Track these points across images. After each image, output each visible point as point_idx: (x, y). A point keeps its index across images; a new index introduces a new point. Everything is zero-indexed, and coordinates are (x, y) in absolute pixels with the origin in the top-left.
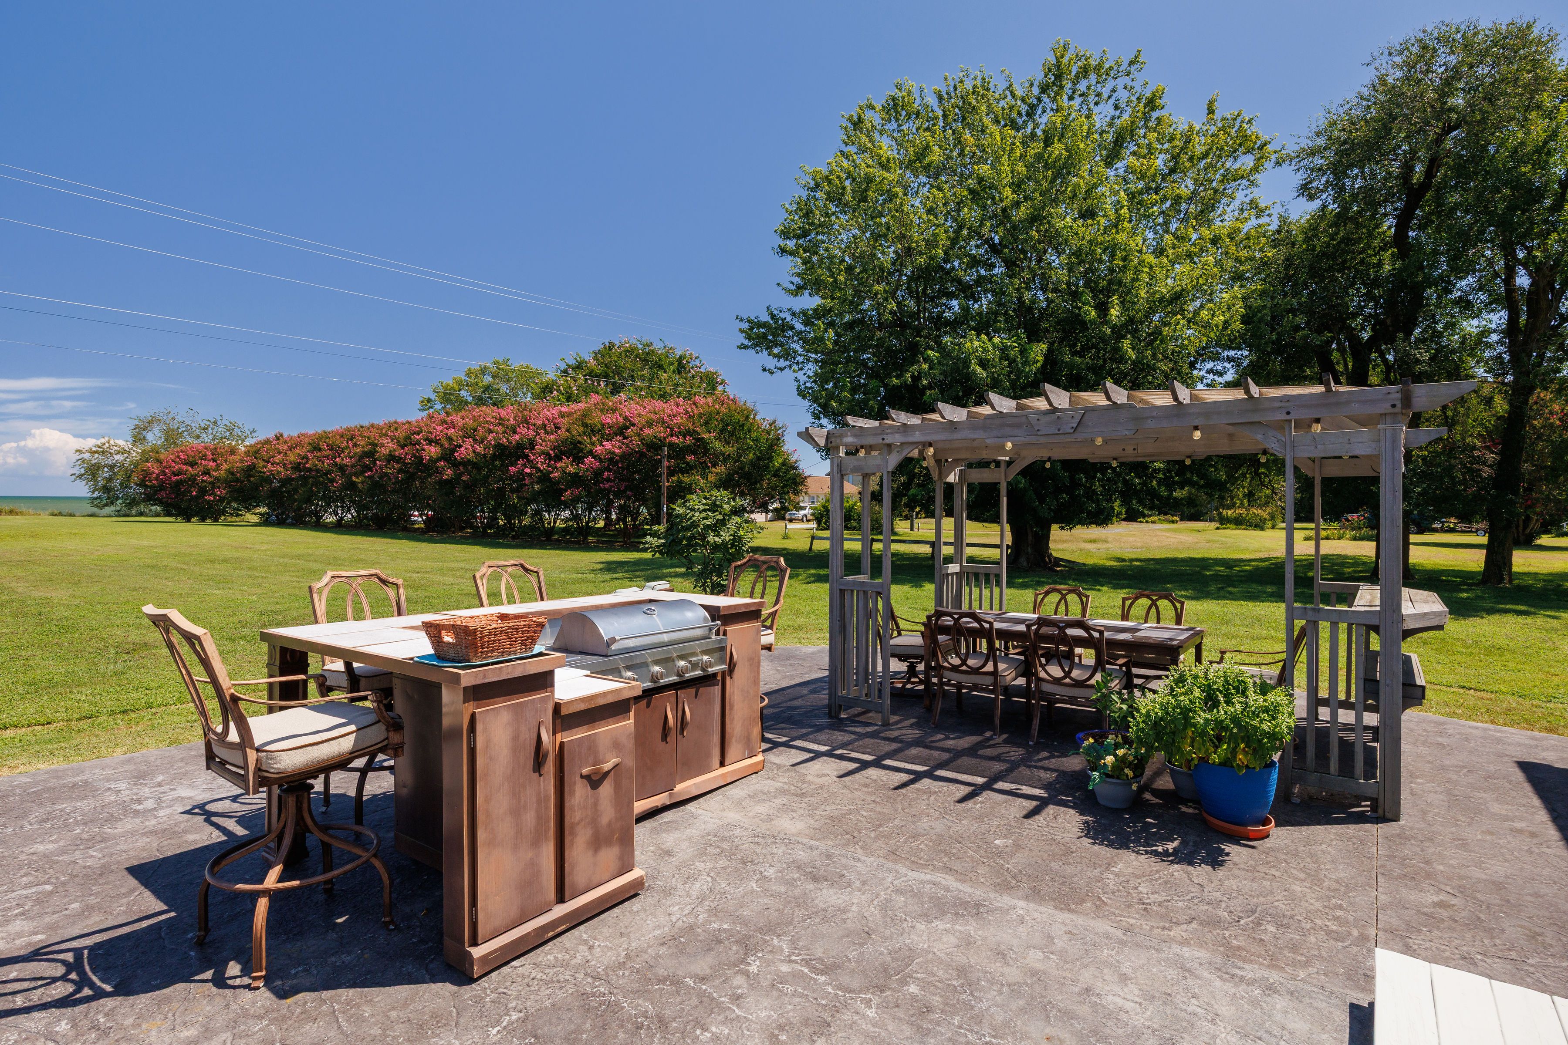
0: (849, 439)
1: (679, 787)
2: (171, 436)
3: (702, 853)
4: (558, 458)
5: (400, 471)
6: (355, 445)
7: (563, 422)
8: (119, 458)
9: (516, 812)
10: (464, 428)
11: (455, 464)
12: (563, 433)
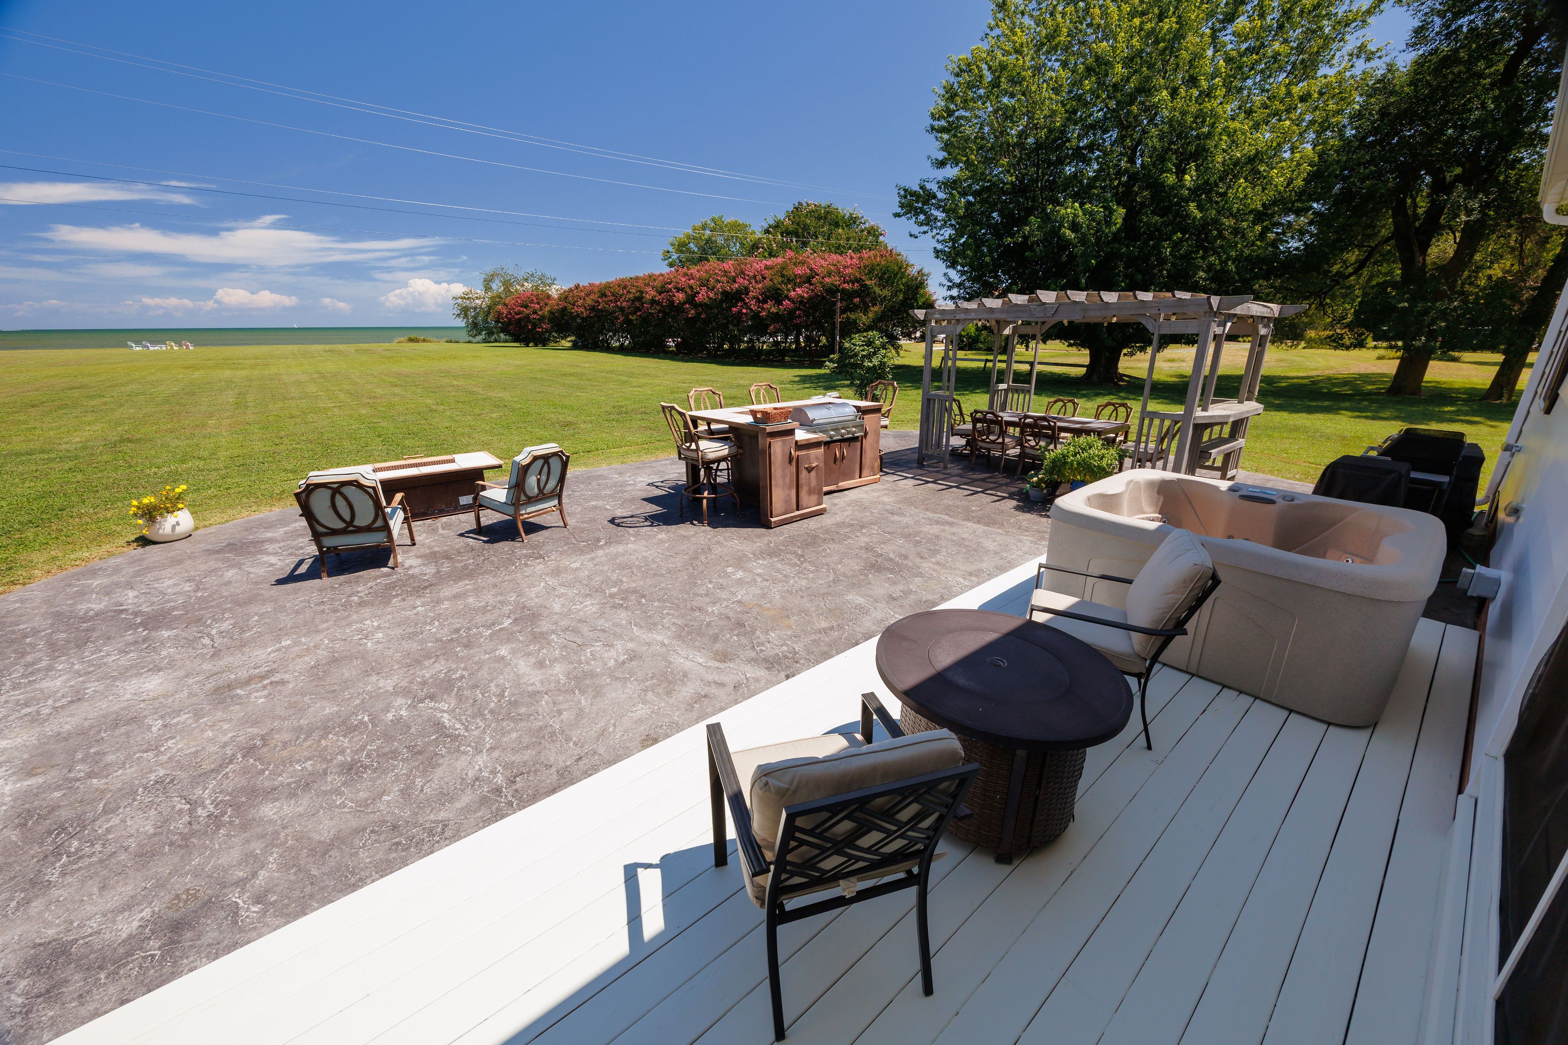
0: (937, 316)
1: (840, 484)
2: (507, 284)
3: (849, 505)
4: (765, 301)
5: (659, 311)
6: (629, 292)
7: (767, 273)
8: (478, 302)
9: (784, 477)
10: (700, 279)
11: (696, 306)
12: (767, 283)
